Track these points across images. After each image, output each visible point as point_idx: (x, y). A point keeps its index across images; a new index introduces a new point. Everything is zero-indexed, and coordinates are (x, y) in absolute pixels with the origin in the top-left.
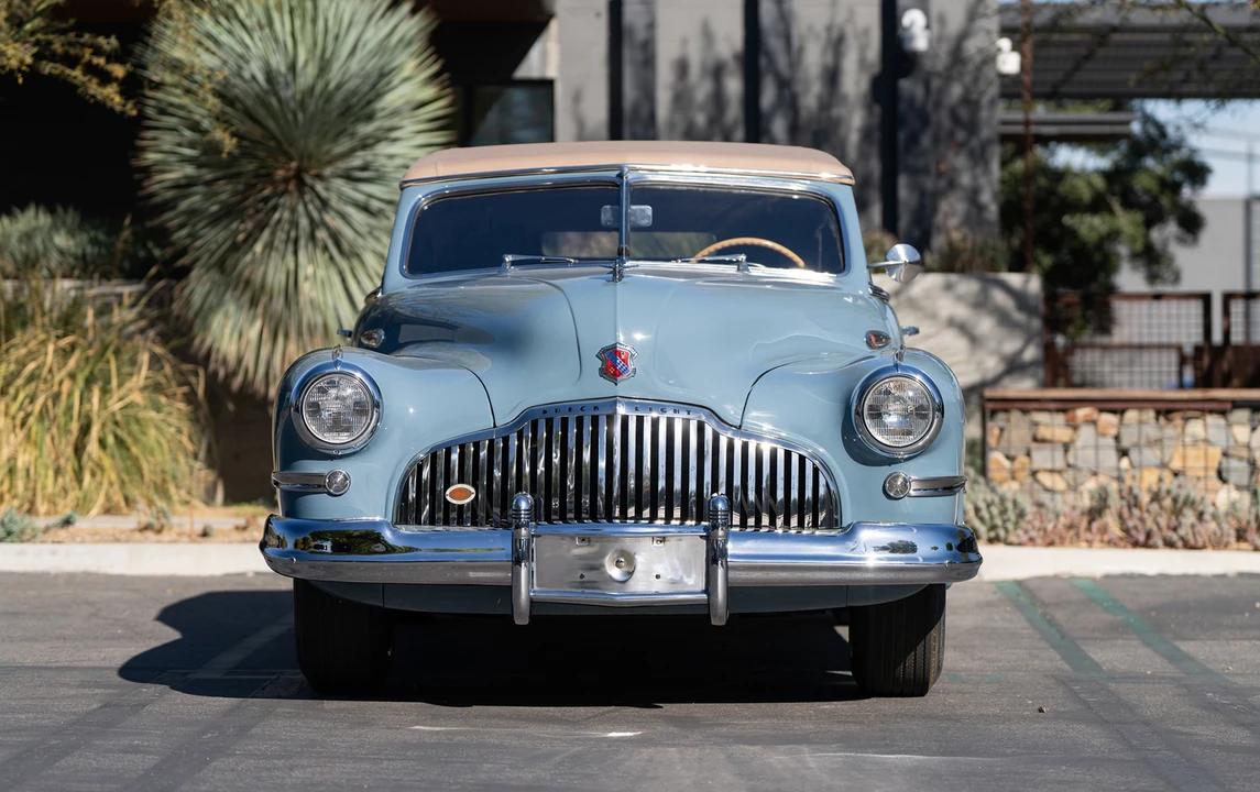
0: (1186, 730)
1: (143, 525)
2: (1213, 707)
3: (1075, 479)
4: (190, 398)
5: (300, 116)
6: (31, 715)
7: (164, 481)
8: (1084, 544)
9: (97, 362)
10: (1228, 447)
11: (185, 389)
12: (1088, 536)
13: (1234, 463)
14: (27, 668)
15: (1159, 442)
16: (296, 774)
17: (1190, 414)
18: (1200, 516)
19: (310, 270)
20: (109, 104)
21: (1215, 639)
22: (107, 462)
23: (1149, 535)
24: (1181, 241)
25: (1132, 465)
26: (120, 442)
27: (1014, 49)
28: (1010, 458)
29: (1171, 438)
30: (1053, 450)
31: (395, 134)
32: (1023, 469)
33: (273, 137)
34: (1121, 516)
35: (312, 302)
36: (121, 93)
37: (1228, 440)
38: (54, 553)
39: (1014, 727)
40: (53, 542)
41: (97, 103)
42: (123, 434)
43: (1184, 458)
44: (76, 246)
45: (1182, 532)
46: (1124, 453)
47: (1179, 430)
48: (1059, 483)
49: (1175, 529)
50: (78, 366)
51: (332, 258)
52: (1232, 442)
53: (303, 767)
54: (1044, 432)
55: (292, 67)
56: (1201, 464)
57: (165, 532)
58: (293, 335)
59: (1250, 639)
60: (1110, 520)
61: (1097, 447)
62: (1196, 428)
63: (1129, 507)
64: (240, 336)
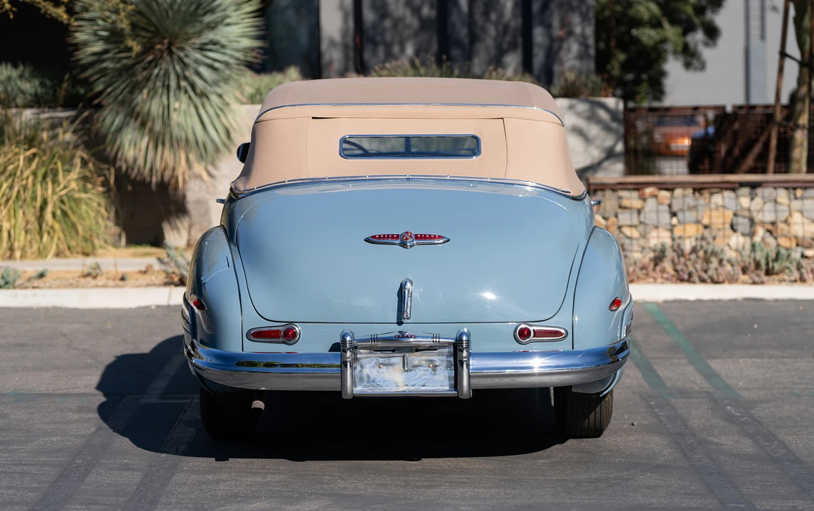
0: (716, 440)
1: (85, 273)
3: (645, 231)
4: (105, 183)
5: (170, 14)
6: (58, 438)
7: (91, 236)
8: (651, 280)
9: (50, 163)
10: (737, 210)
11: (102, 179)
12: (654, 275)
13: (740, 220)
14: (43, 395)
15: (695, 208)
16: (222, 487)
17: (714, 190)
18: (721, 261)
19: (177, 105)
20: (60, 19)
21: (731, 358)
22: (57, 226)
23: (690, 275)
24: (706, 44)
25: (679, 222)
26: (64, 214)
28: (605, 218)
29: (703, 205)
30: (631, 214)
31: (228, 21)
32: (613, 225)
33: (153, 25)
34: (673, 262)
35: (179, 125)
36: (67, 12)
37: (737, 206)
38: (35, 295)
39: (619, 439)
40: (34, 288)
41: (52, 18)
42: (65, 208)
43: (710, 217)
44: (32, 87)
45: (710, 273)
46: (674, 214)
47: (707, 200)
48: (635, 233)
49: (706, 271)
50: (37, 168)
51: (190, 97)
52: (739, 207)
53: (224, 481)
54: (625, 203)
56: (720, 221)
57: (99, 278)
58: (167, 145)
59: (751, 357)
60: (667, 265)
61: (658, 212)
62: (717, 199)
63: (679, 257)
64: (135, 145)
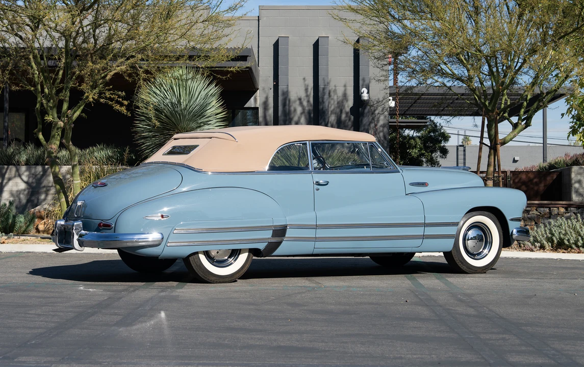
0: (453, 309)
2: (460, 300)
6: (85, 301)
20: (122, 112)
24: (441, 157)
27: (393, 100)
31: (210, 123)
36: (126, 109)
39: (398, 307)
41: (119, 112)
55: (179, 102)
